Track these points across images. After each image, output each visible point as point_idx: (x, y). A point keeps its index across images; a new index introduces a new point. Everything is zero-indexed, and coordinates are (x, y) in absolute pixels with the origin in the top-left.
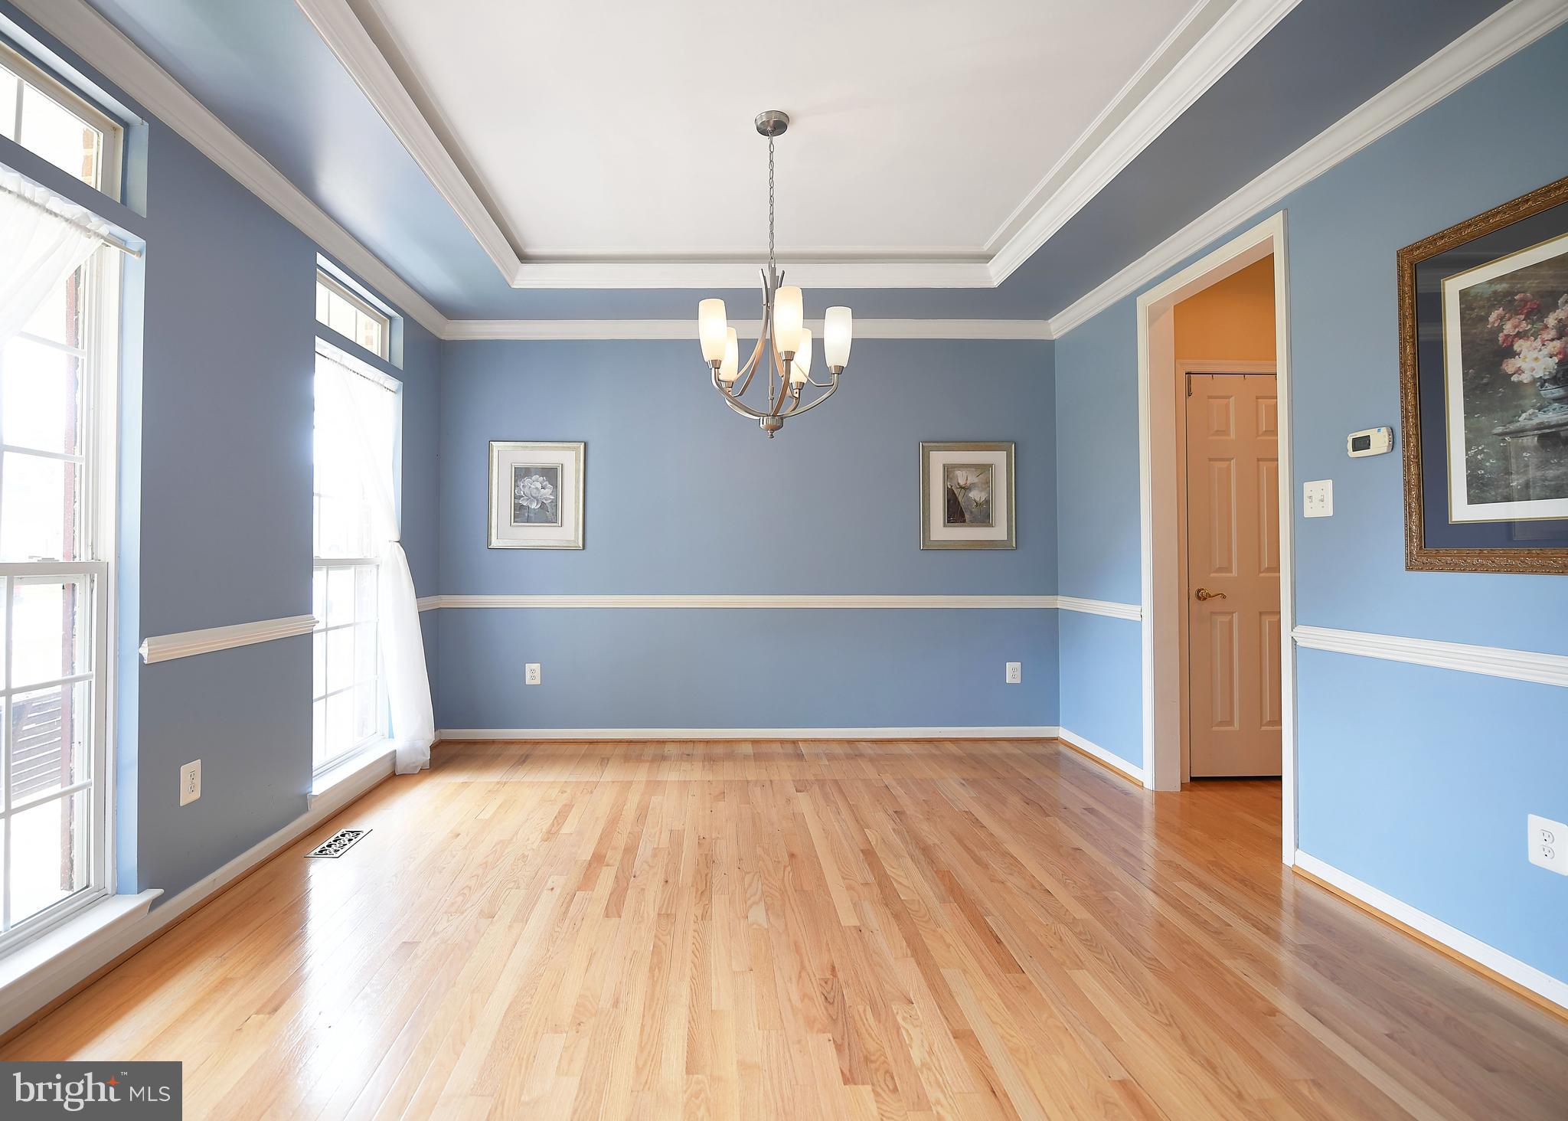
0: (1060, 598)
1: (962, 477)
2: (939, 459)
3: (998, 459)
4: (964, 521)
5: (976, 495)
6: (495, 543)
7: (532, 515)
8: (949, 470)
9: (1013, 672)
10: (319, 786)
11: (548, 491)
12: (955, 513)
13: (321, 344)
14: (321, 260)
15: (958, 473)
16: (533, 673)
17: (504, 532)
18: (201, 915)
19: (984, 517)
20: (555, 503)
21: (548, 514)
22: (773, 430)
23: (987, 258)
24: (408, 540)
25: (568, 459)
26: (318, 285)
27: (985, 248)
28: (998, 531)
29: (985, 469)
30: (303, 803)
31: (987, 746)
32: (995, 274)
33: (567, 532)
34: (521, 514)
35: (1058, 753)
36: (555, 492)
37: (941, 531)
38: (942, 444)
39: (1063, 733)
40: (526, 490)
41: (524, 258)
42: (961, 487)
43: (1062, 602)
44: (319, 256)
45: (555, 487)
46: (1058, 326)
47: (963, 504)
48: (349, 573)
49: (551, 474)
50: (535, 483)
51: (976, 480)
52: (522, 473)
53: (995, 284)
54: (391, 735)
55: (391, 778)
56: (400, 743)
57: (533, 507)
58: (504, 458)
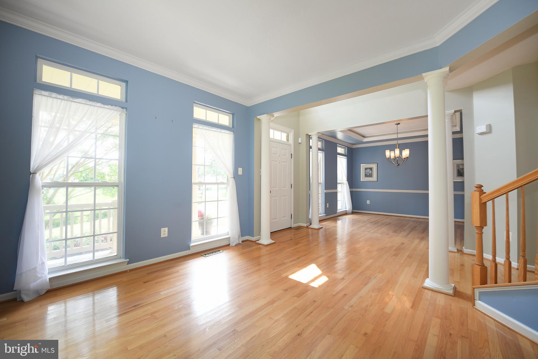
4: (462, 176)
6: (361, 180)
7: (368, 176)
8: (458, 165)
10: (337, 211)
13: (338, 156)
14: (338, 145)
16: (368, 202)
17: (363, 178)
18: (329, 219)
20: (372, 173)
21: (371, 176)
24: (348, 180)
25: (374, 166)
26: (338, 147)
33: (374, 178)
34: (366, 176)
36: (372, 172)
40: (367, 172)
41: (364, 137)
45: (372, 171)
48: (341, 185)
49: (371, 169)
50: (368, 170)
52: (366, 169)
54: (346, 209)
55: (346, 214)
56: (347, 209)
57: (368, 174)
58: (363, 166)
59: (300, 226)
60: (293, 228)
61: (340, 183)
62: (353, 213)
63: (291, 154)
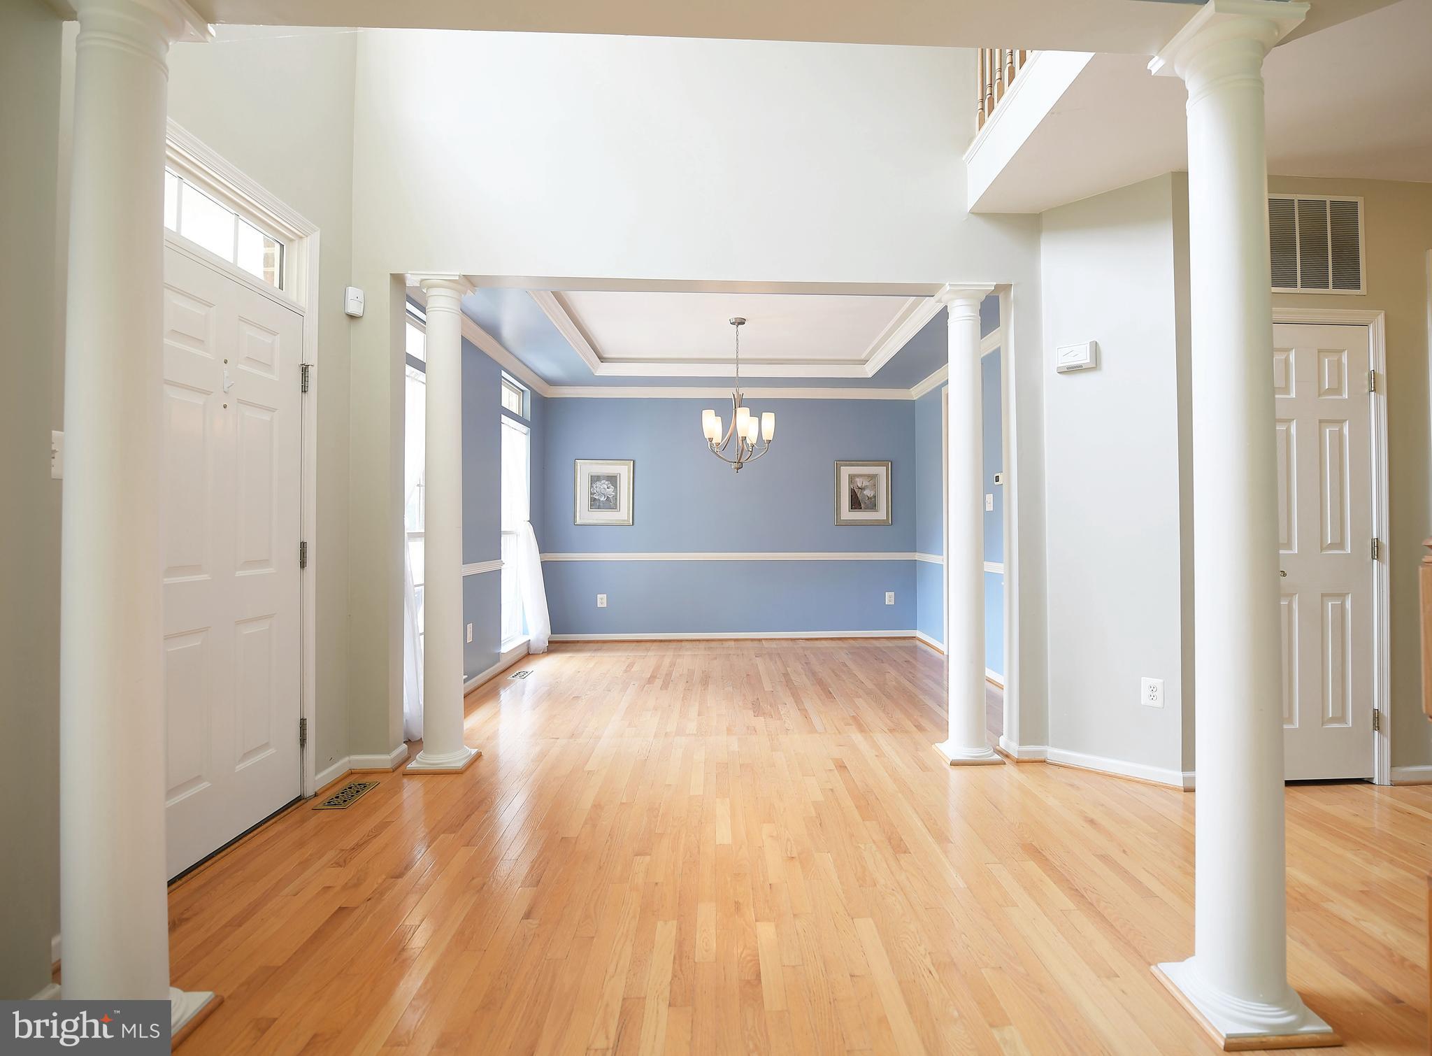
0: (917, 554)
1: (859, 482)
2: (846, 471)
3: (881, 471)
4: (861, 508)
5: (868, 493)
6: (578, 521)
7: (601, 504)
8: (852, 478)
9: (889, 598)
10: (504, 649)
11: (611, 490)
12: (856, 503)
13: (504, 419)
14: (504, 374)
15: (857, 479)
16: (602, 600)
17: (584, 514)
18: (476, 692)
19: (873, 506)
20: (615, 497)
21: (611, 504)
22: (738, 469)
23: (864, 362)
25: (623, 471)
26: (503, 387)
27: (863, 357)
28: (881, 514)
29: (873, 477)
30: (498, 657)
31: (874, 642)
32: (869, 370)
33: (623, 514)
34: (594, 504)
35: (916, 647)
36: (615, 490)
37: (847, 514)
38: (848, 462)
39: (918, 634)
40: (598, 489)
41: (602, 359)
42: (859, 488)
43: (917, 556)
44: (502, 371)
45: (615, 487)
46: (916, 392)
47: (860, 498)
49: (613, 479)
50: (603, 486)
51: (868, 484)
52: (595, 479)
53: (870, 376)
54: (525, 632)
55: (528, 654)
56: (532, 636)
57: (602, 499)
58: (585, 469)
59: (351, 773)
60: (316, 795)
61: (507, 533)
62: (554, 646)
63: (305, 369)
